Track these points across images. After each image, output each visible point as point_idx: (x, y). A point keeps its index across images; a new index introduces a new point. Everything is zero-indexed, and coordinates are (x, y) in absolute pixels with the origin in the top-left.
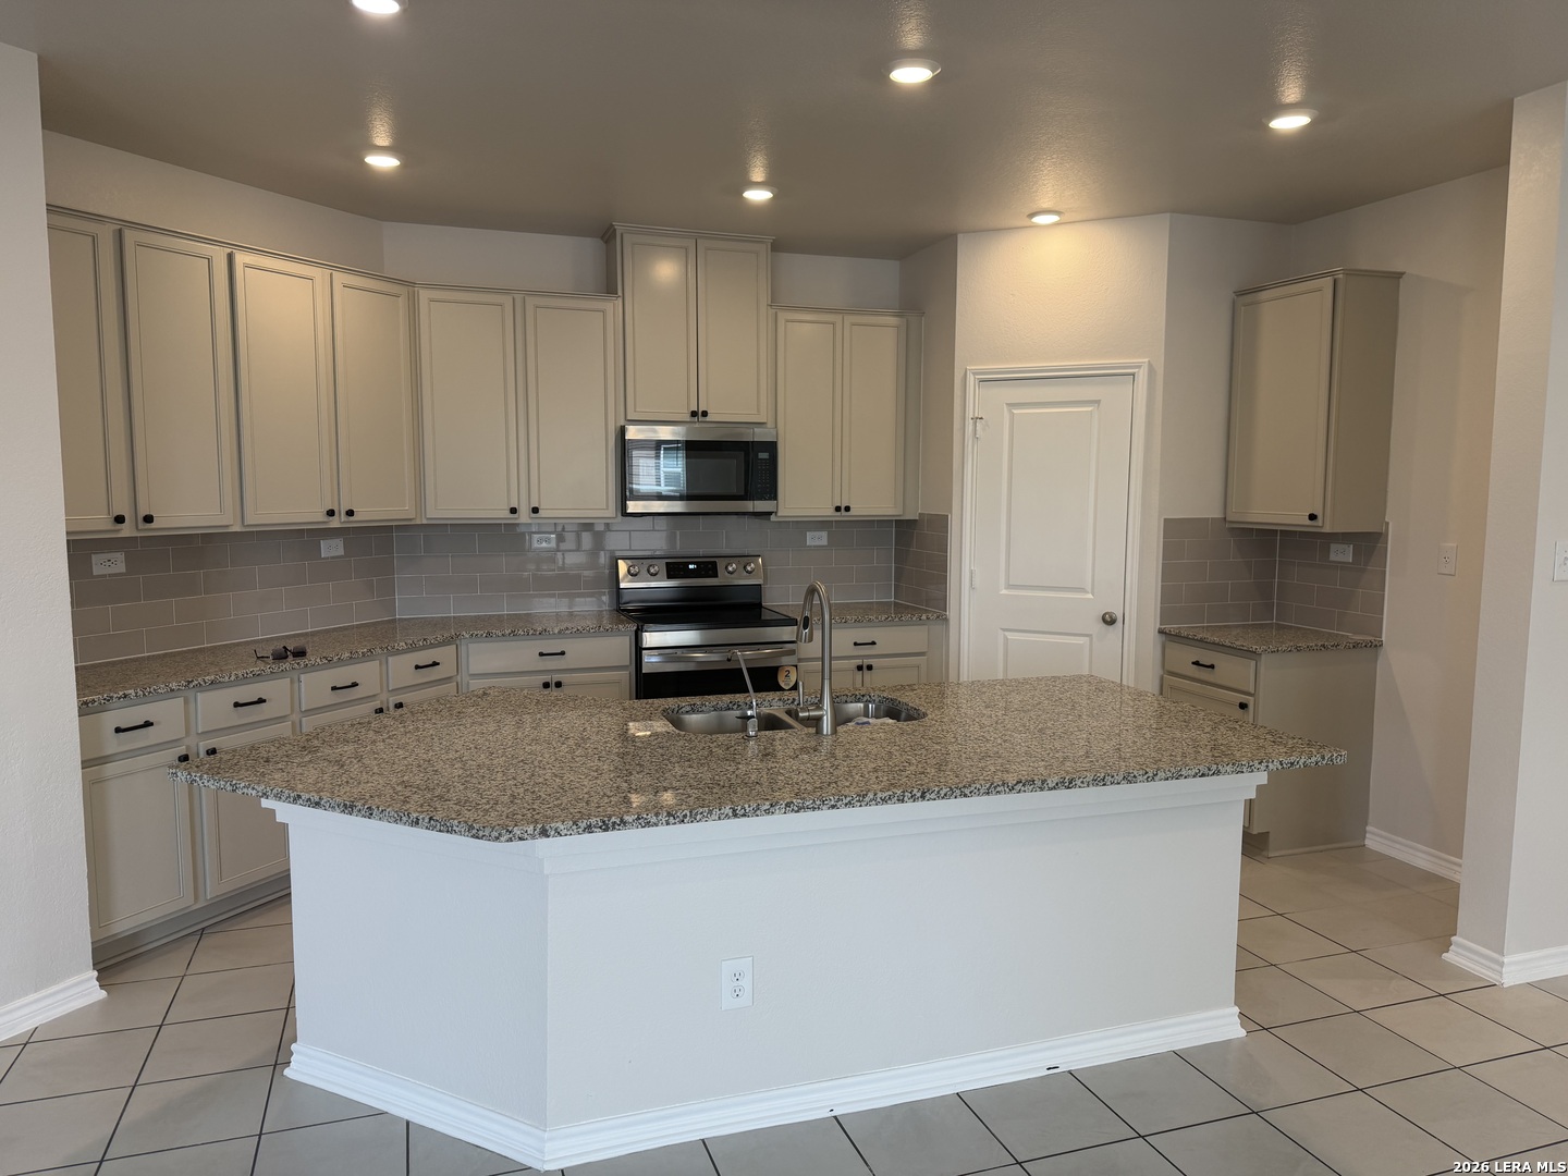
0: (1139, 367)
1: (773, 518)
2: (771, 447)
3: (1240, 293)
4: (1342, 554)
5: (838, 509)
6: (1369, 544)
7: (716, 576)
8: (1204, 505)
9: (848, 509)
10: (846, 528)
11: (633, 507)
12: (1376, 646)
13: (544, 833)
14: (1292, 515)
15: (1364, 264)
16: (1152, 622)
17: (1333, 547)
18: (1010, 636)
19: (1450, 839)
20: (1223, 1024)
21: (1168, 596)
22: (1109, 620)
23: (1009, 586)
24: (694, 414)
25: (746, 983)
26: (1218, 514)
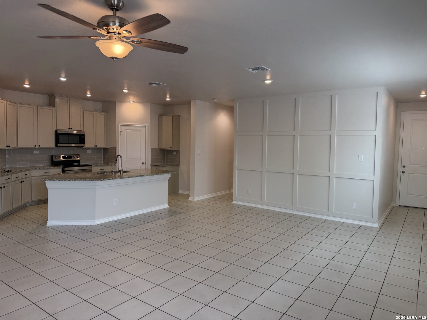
0: (146, 125)
1: (83, 148)
2: (84, 135)
3: (159, 116)
4: (174, 153)
5: (95, 146)
6: (178, 151)
7: (71, 158)
8: (156, 146)
9: (97, 146)
10: (96, 149)
11: (59, 145)
12: (179, 165)
13: (104, 180)
14: (168, 148)
15: (176, 114)
16: (150, 164)
17: (173, 152)
18: (127, 167)
19: (188, 190)
20: (166, 206)
21: (152, 160)
22: (143, 164)
23: (127, 159)
24: (69, 129)
25: (117, 202)
26: (158, 147)
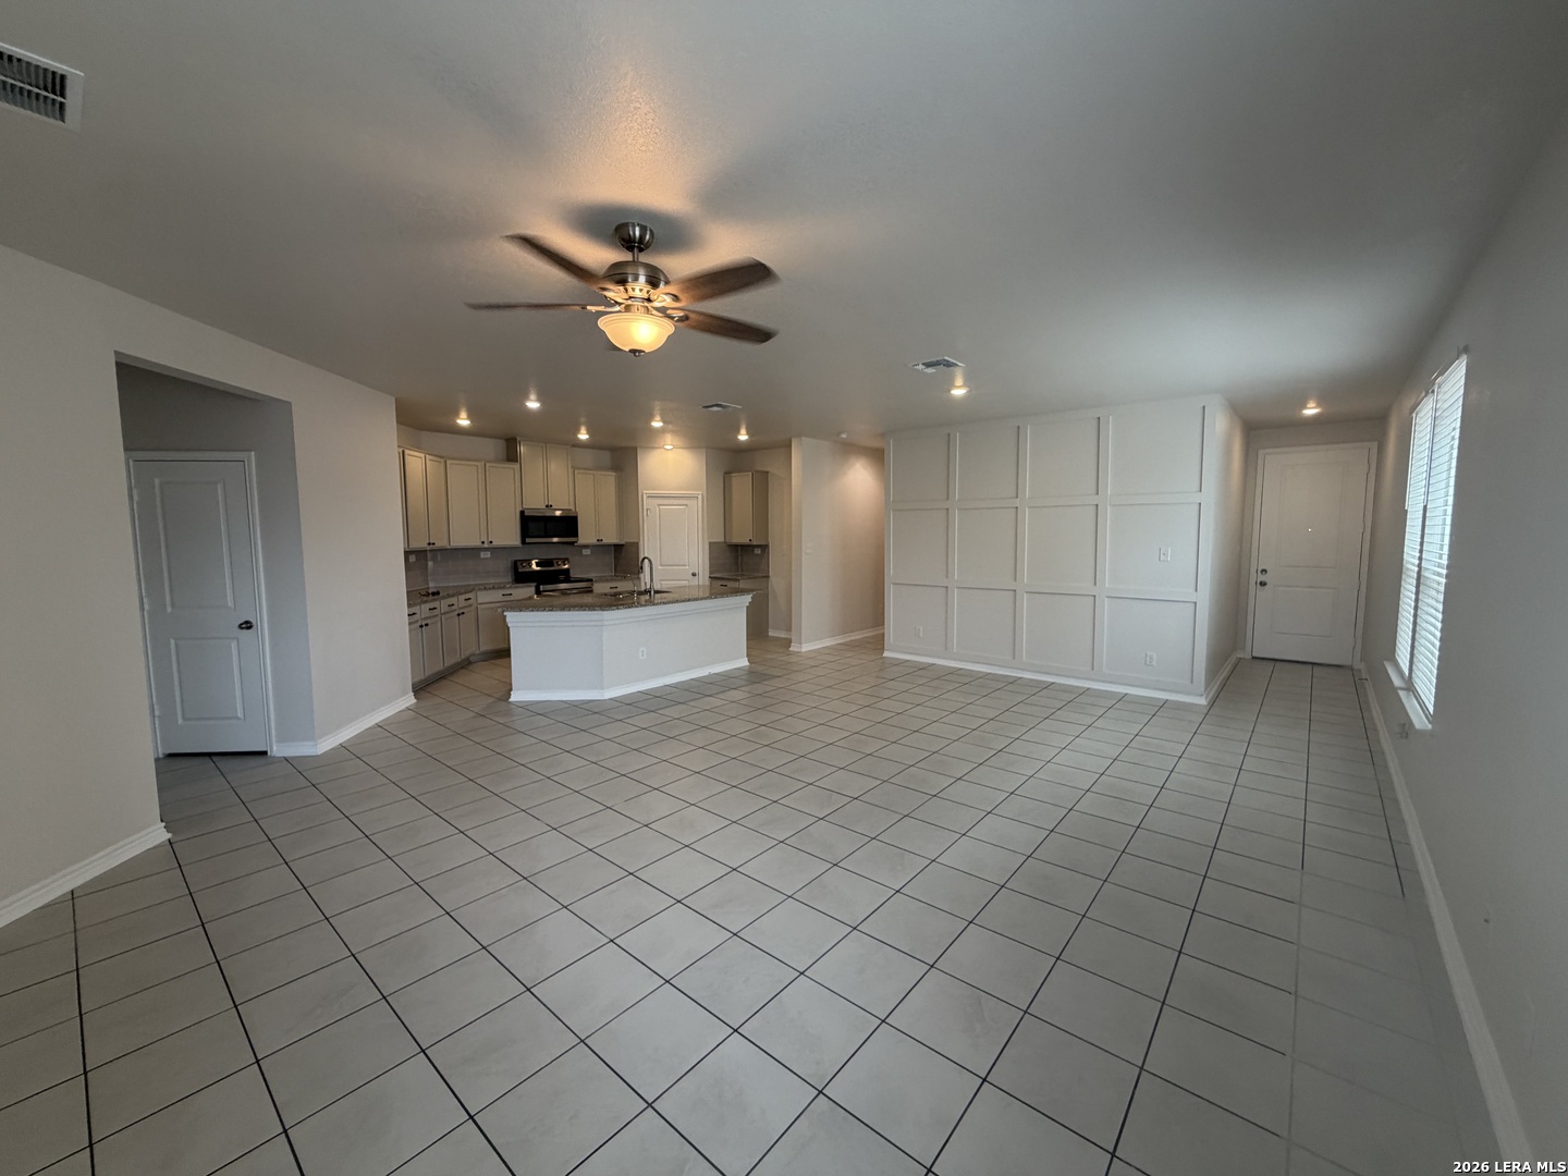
0: (699, 495)
1: (576, 544)
2: (576, 518)
3: (726, 473)
4: (758, 551)
5: (598, 541)
6: (764, 548)
7: (554, 565)
8: (719, 537)
9: (602, 541)
10: (600, 548)
11: (528, 540)
12: (768, 577)
14: (745, 540)
15: (759, 469)
16: (707, 575)
17: (755, 549)
18: (663, 581)
20: (744, 662)
21: (711, 566)
22: (694, 575)
23: (662, 565)
24: (547, 506)
25: (645, 653)
26: (723, 540)
